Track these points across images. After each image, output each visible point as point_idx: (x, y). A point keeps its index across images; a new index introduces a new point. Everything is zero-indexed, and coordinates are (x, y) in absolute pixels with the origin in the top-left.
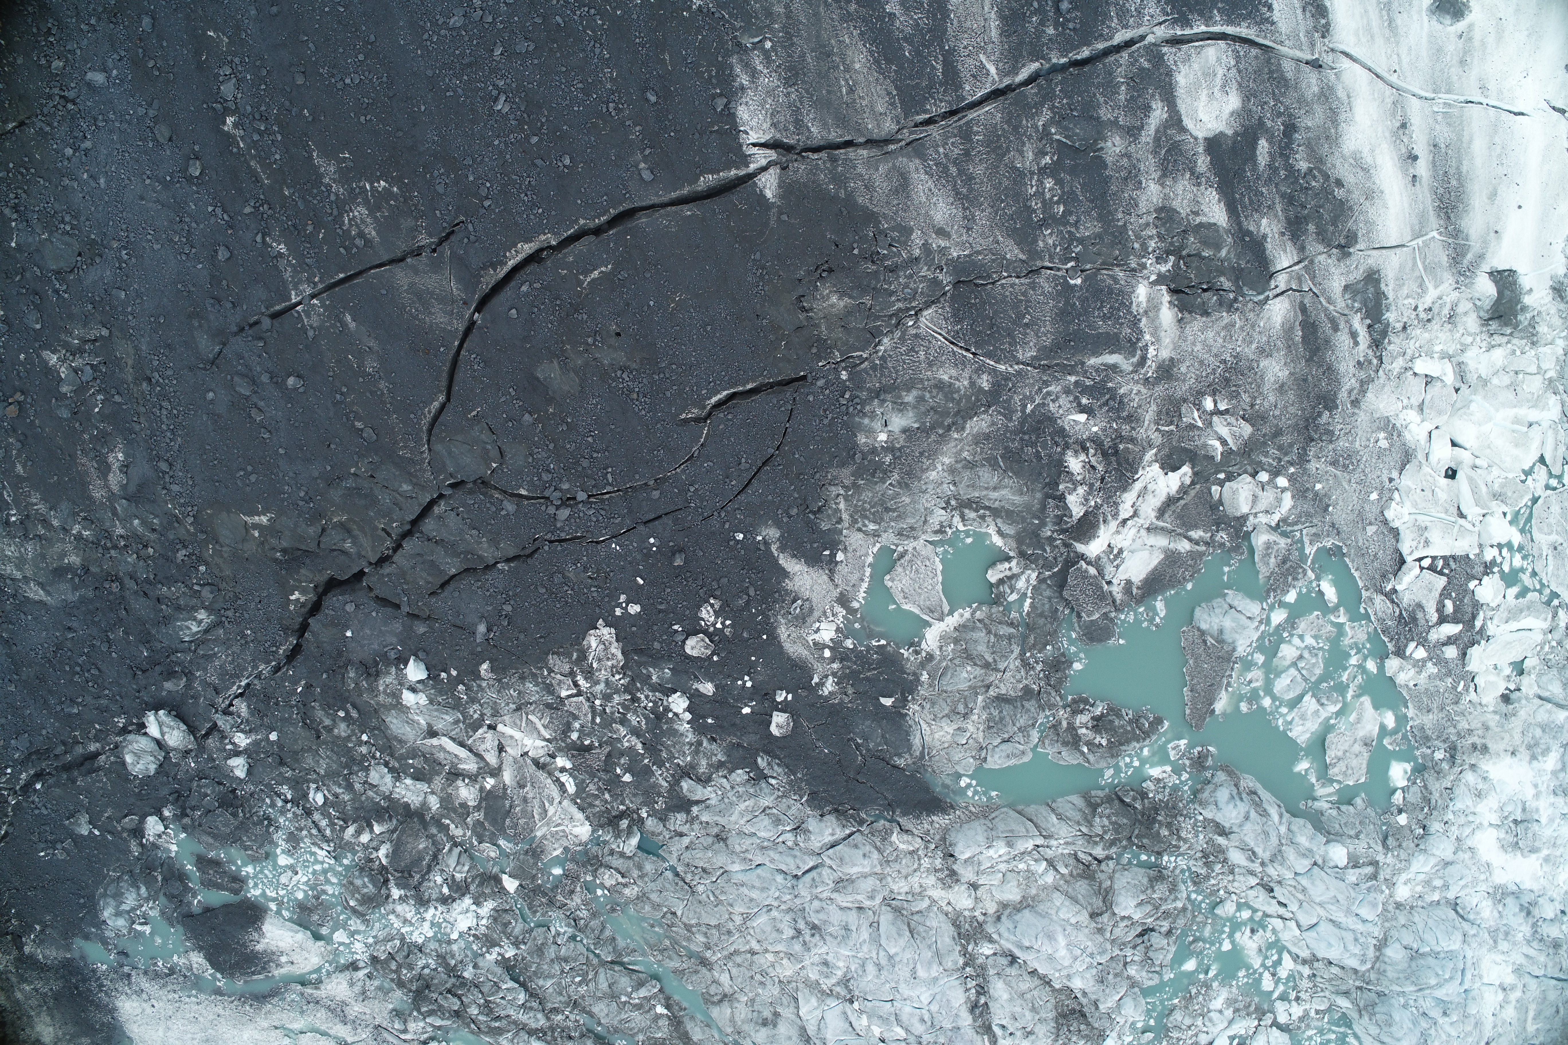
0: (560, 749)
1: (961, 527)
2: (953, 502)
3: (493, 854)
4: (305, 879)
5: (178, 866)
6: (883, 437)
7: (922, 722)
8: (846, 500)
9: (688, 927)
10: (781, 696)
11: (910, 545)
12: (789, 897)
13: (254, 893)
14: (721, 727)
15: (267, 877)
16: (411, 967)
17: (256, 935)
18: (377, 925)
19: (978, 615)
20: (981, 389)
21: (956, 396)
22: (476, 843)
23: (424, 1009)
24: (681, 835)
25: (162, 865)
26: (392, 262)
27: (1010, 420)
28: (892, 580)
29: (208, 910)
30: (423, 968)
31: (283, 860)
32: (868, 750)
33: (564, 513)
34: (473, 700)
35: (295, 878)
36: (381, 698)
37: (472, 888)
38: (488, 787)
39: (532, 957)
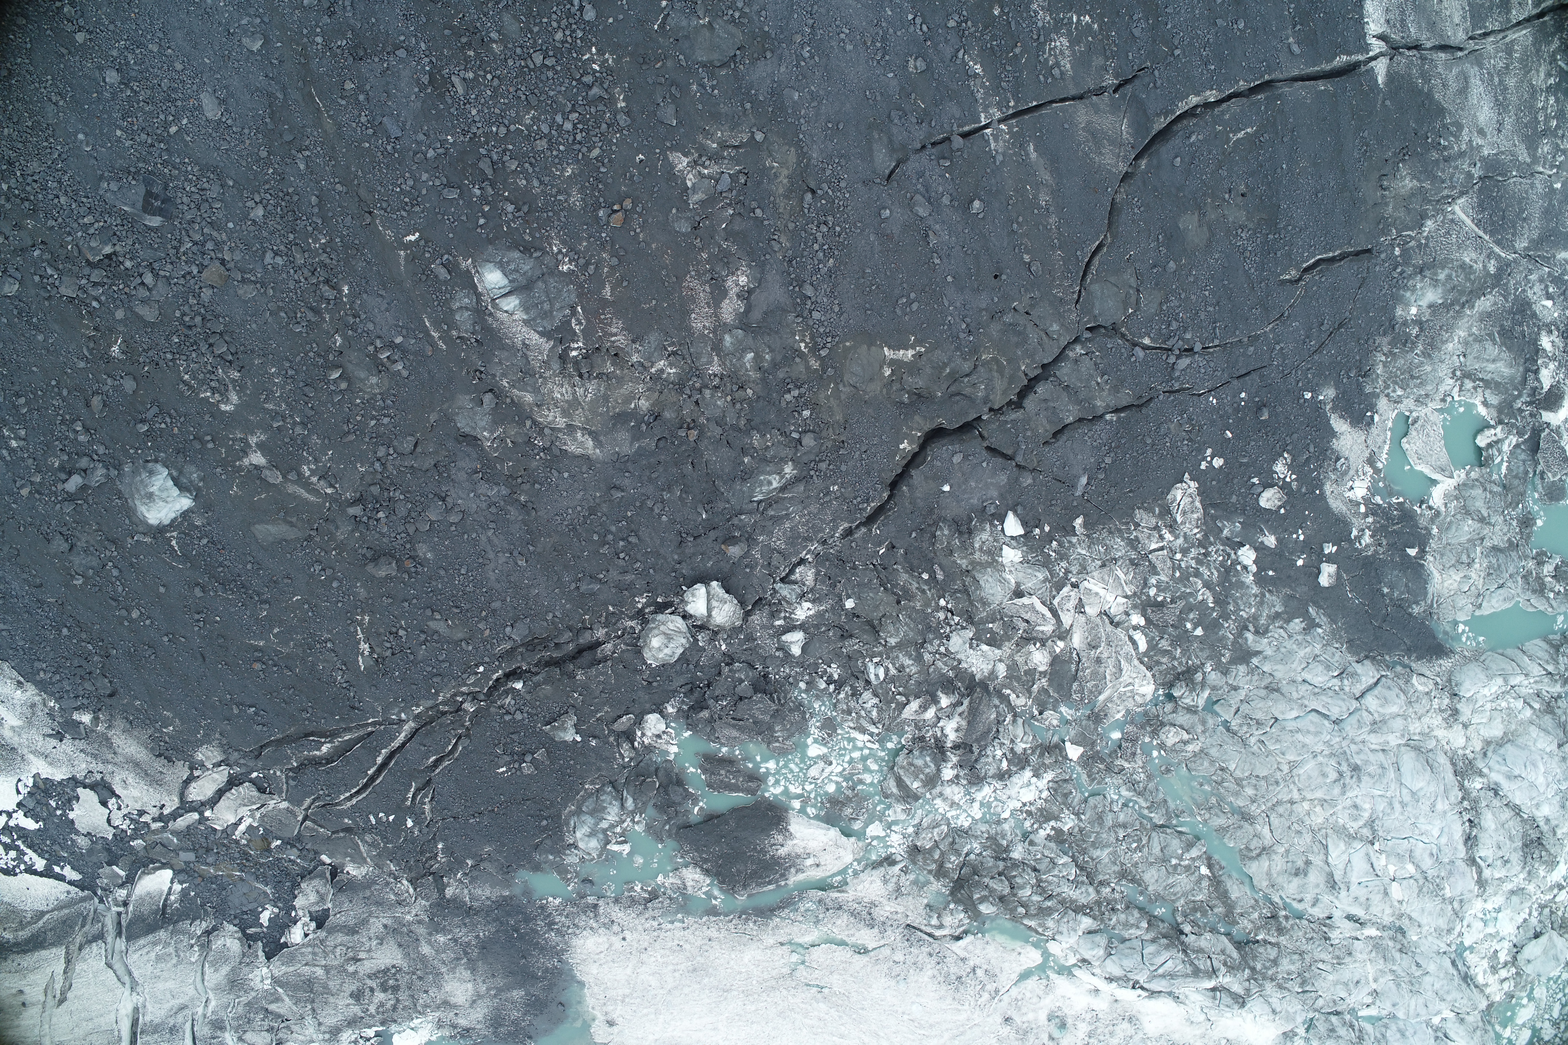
0: (1135, 607)
1: (1456, 398)
2: (1458, 373)
3: (1055, 722)
4: (840, 769)
5: (676, 770)
6: (1414, 310)
7: (1435, 572)
8: (1384, 366)
9: (1239, 782)
10: (1329, 549)
11: (1422, 412)
12: (1338, 739)
13: (773, 791)
14: (1279, 578)
15: (792, 771)
16: (958, 853)
17: (780, 838)
18: (919, 812)
19: (1473, 475)
20: (1488, 273)
21: (1472, 277)
22: (1036, 713)
23: (976, 896)
24: (1235, 689)
25: (657, 770)
26: (1073, 98)
27: (1507, 301)
28: (1408, 443)
29: (711, 818)
30: (967, 854)
31: (814, 750)
32: (1391, 599)
33: (1184, 362)
34: (1062, 557)
35: (829, 769)
36: (977, 555)
37: (1034, 759)
38: (1058, 650)
39: (1093, 827)
